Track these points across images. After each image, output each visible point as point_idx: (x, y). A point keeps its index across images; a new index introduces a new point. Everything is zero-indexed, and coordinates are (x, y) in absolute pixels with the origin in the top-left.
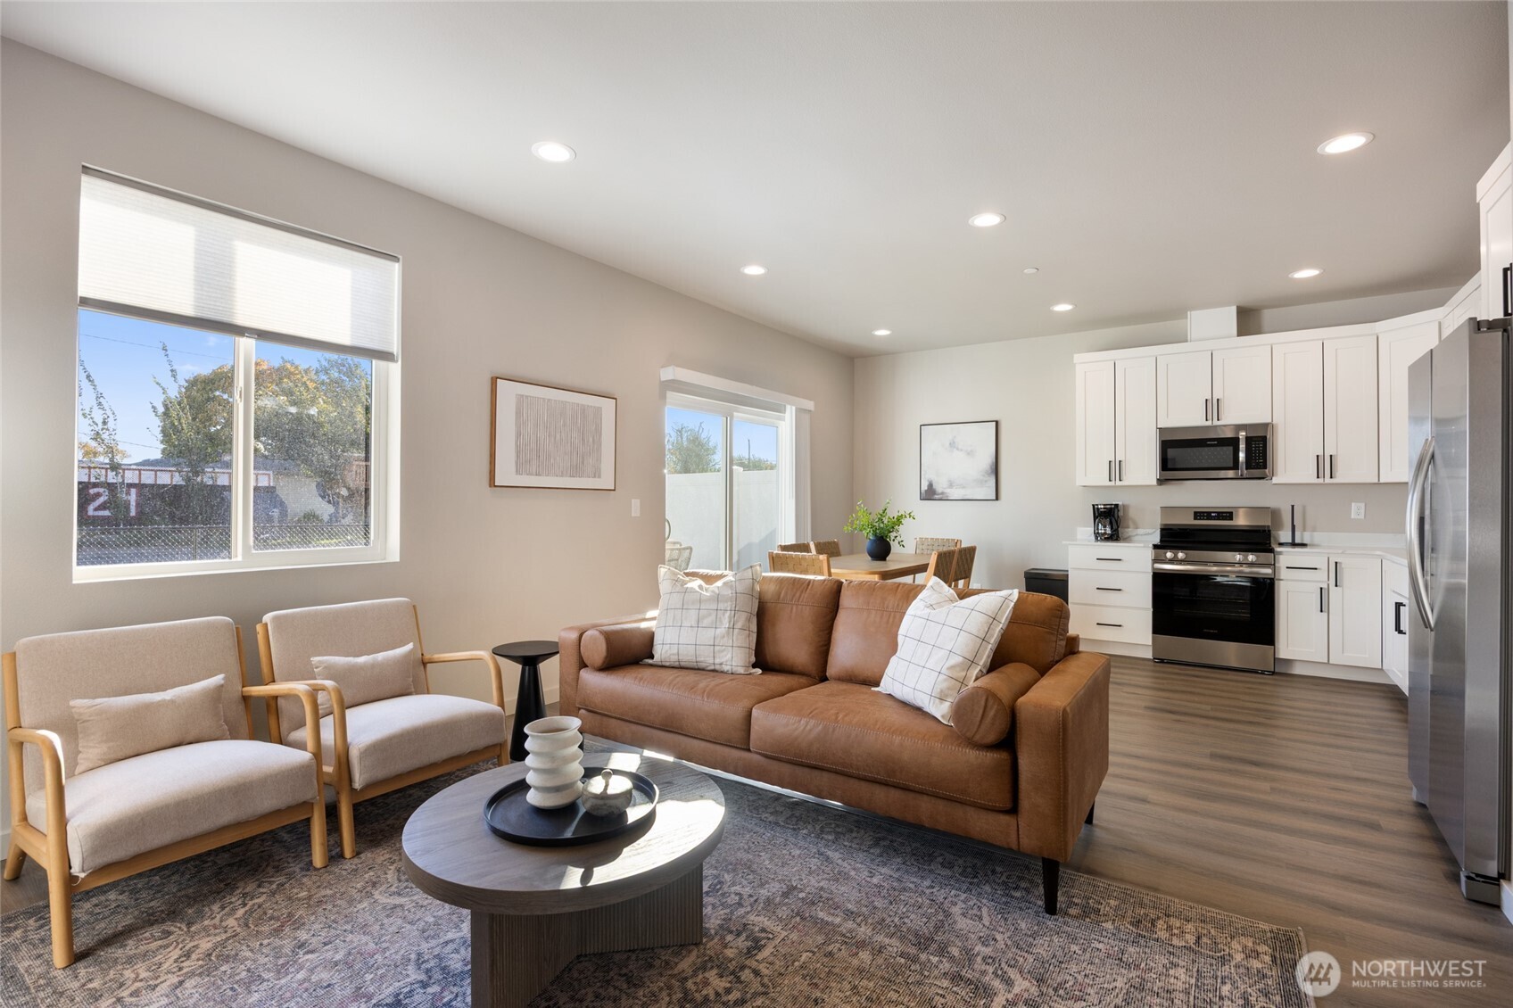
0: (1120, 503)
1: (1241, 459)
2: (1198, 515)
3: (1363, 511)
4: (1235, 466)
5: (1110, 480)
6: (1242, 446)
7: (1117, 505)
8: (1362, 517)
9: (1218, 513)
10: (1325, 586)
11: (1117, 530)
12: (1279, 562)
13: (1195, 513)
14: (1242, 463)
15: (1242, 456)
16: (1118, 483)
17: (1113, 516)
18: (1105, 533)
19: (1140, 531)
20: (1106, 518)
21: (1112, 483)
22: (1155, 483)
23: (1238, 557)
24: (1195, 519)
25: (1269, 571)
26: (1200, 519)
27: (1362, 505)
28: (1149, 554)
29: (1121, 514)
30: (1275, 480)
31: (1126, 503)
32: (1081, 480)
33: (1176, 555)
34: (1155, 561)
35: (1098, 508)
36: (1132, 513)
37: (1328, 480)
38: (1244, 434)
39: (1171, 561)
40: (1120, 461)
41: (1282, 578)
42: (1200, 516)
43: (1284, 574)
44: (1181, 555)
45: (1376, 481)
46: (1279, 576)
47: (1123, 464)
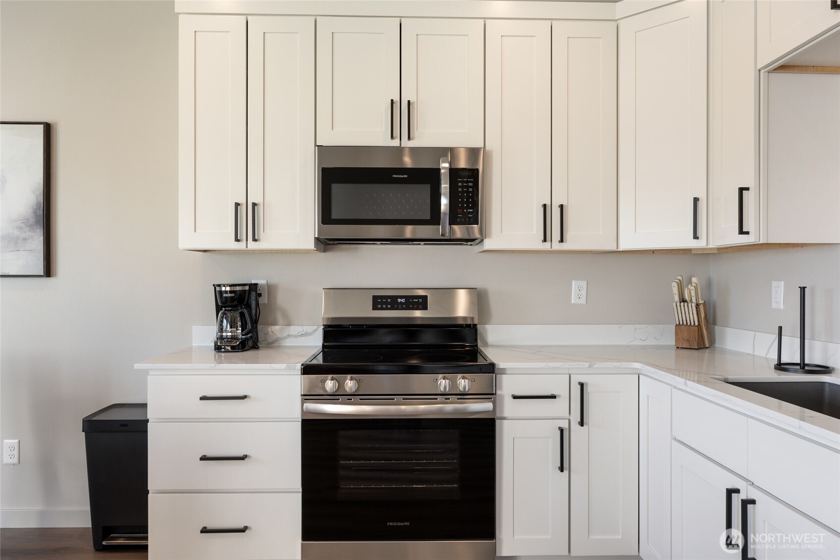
0: (261, 282)
1: (443, 208)
2: (380, 302)
3: (584, 292)
4: (435, 218)
5: (237, 240)
6: (445, 186)
7: (254, 287)
8: (583, 301)
9: (407, 298)
10: (564, 425)
11: (254, 329)
12: (501, 389)
13: (375, 298)
14: (445, 214)
15: (444, 202)
16: (252, 245)
17: (248, 306)
18: (234, 338)
19: (294, 330)
20: (234, 308)
21: (241, 246)
22: (311, 245)
23: (443, 383)
24: (375, 308)
25: (487, 406)
26: (382, 309)
27: (584, 284)
28: (297, 383)
29: (263, 300)
30: (488, 244)
31: (273, 281)
32: (187, 239)
33: (341, 385)
34: (307, 397)
35: (221, 292)
36: (282, 299)
37: (557, 246)
38: (447, 165)
39: (334, 397)
40: (254, 205)
41: (506, 415)
42: (382, 303)
43: (509, 408)
44: (350, 384)
45: (614, 248)
46: (502, 411)
47: (260, 210)
